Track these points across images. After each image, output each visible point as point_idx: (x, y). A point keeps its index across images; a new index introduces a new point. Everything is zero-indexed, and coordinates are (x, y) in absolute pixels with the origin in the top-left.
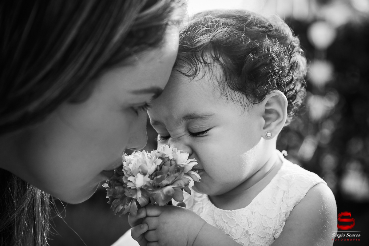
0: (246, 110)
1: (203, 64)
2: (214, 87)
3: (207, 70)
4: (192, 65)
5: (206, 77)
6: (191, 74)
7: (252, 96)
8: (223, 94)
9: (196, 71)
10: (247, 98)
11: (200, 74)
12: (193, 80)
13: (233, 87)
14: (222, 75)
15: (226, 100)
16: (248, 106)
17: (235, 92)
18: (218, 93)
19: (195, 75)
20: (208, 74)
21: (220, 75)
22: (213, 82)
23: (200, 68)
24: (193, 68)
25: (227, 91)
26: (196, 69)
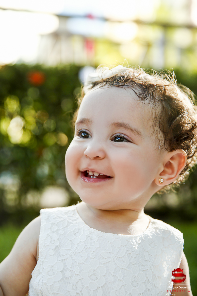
0: (159, 150)
1: (151, 96)
2: (151, 116)
3: (153, 102)
4: (144, 92)
5: (150, 105)
6: (141, 96)
7: (168, 143)
8: (153, 126)
9: (145, 98)
10: (165, 142)
11: (147, 101)
12: (141, 101)
13: (161, 127)
14: (159, 113)
15: (152, 132)
16: (162, 148)
17: (160, 132)
18: (151, 123)
19: (144, 99)
20: (152, 105)
21: (159, 112)
22: (152, 112)
23: (149, 97)
24: (144, 95)
25: (156, 127)
26: (146, 96)
